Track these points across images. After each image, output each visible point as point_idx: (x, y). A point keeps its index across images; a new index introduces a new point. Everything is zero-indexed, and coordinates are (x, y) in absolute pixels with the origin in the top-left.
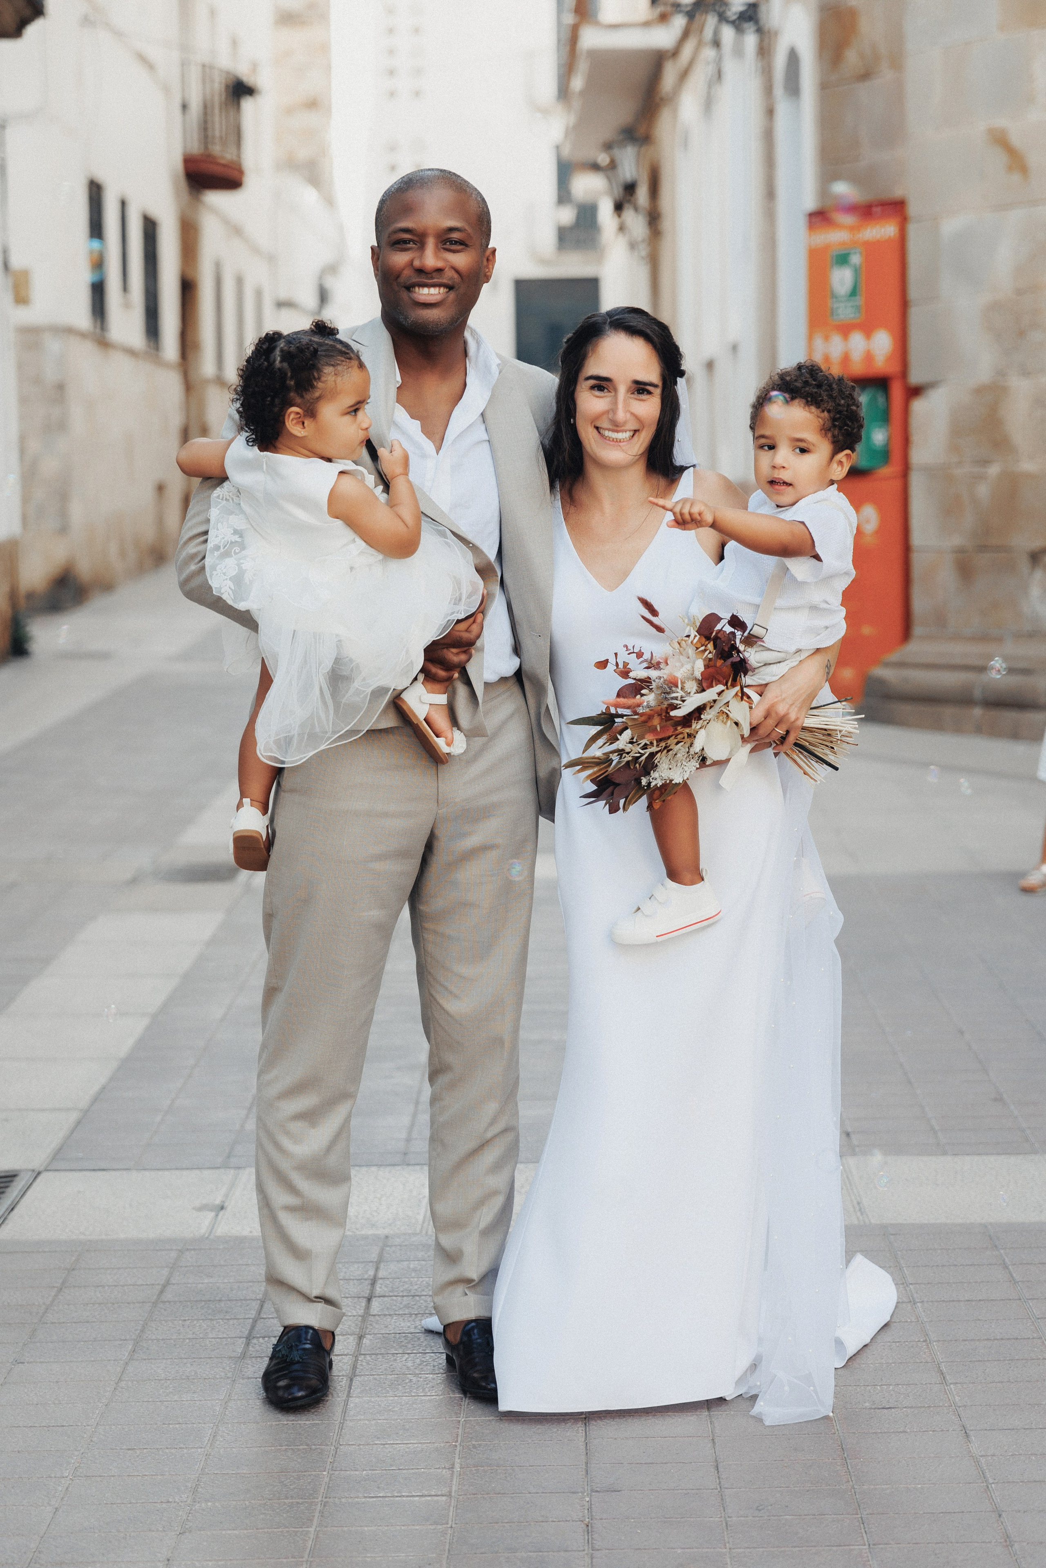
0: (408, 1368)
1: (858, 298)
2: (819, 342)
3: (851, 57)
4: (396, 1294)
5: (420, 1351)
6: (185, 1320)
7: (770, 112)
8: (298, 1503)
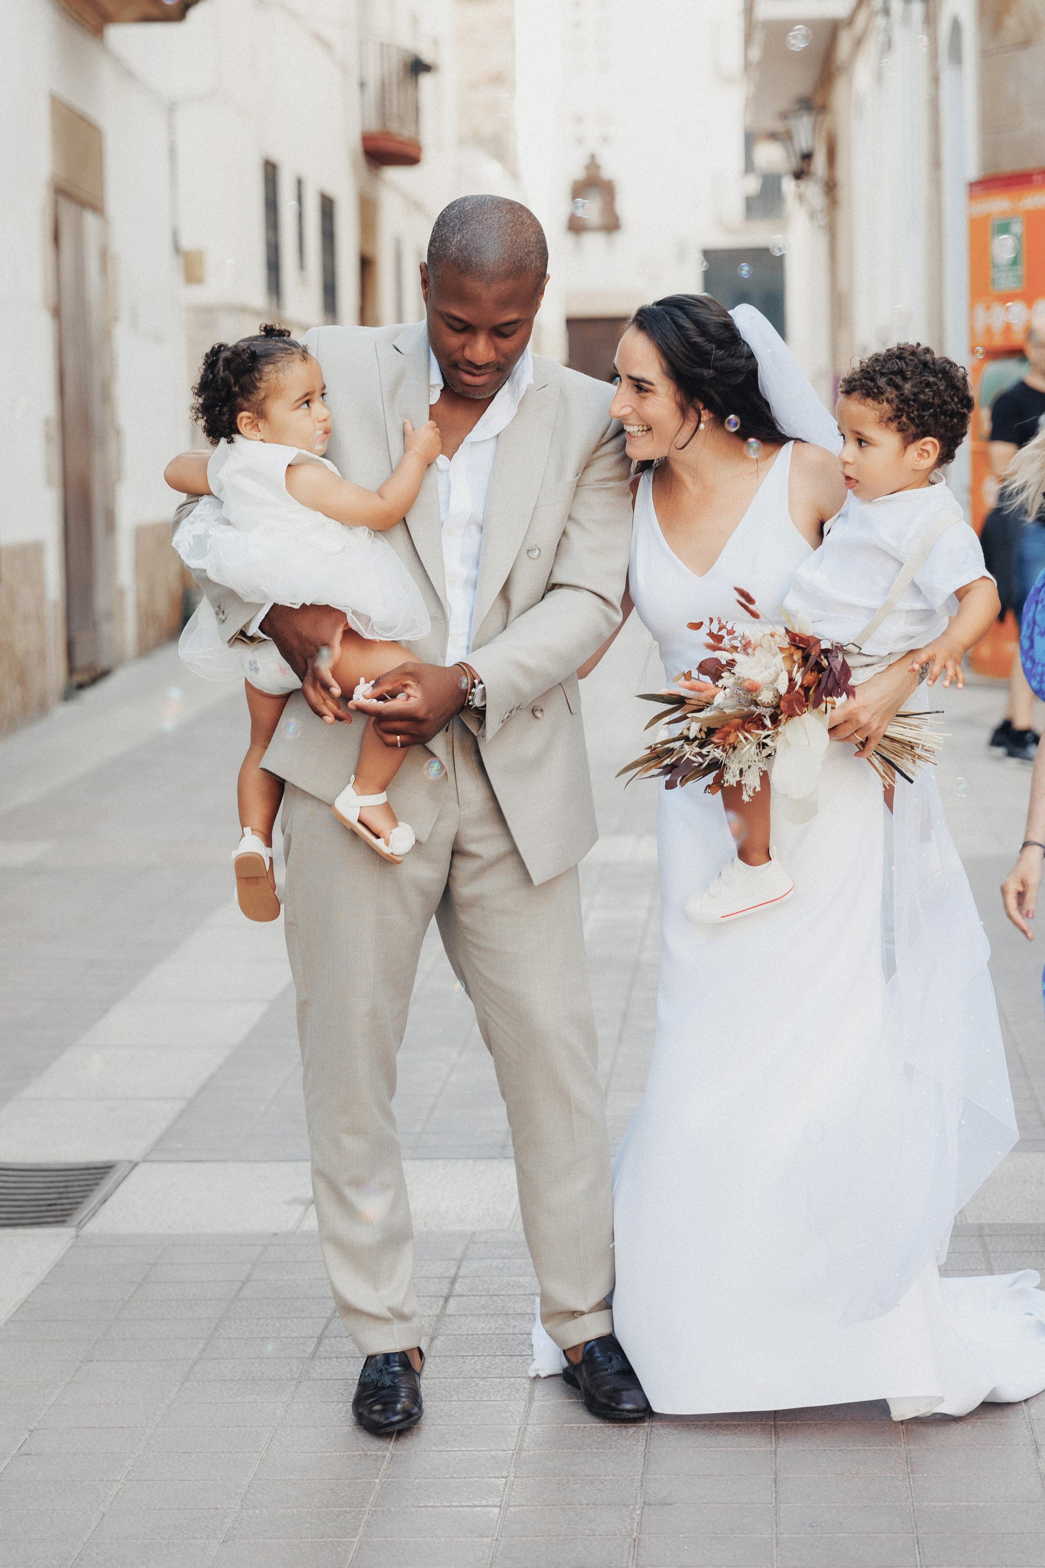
0: (476, 1371)
1: (1018, 267)
2: (980, 313)
3: (1011, 23)
4: (474, 1293)
5: (491, 1353)
6: (259, 1319)
7: (935, 81)
8: (346, 1512)
